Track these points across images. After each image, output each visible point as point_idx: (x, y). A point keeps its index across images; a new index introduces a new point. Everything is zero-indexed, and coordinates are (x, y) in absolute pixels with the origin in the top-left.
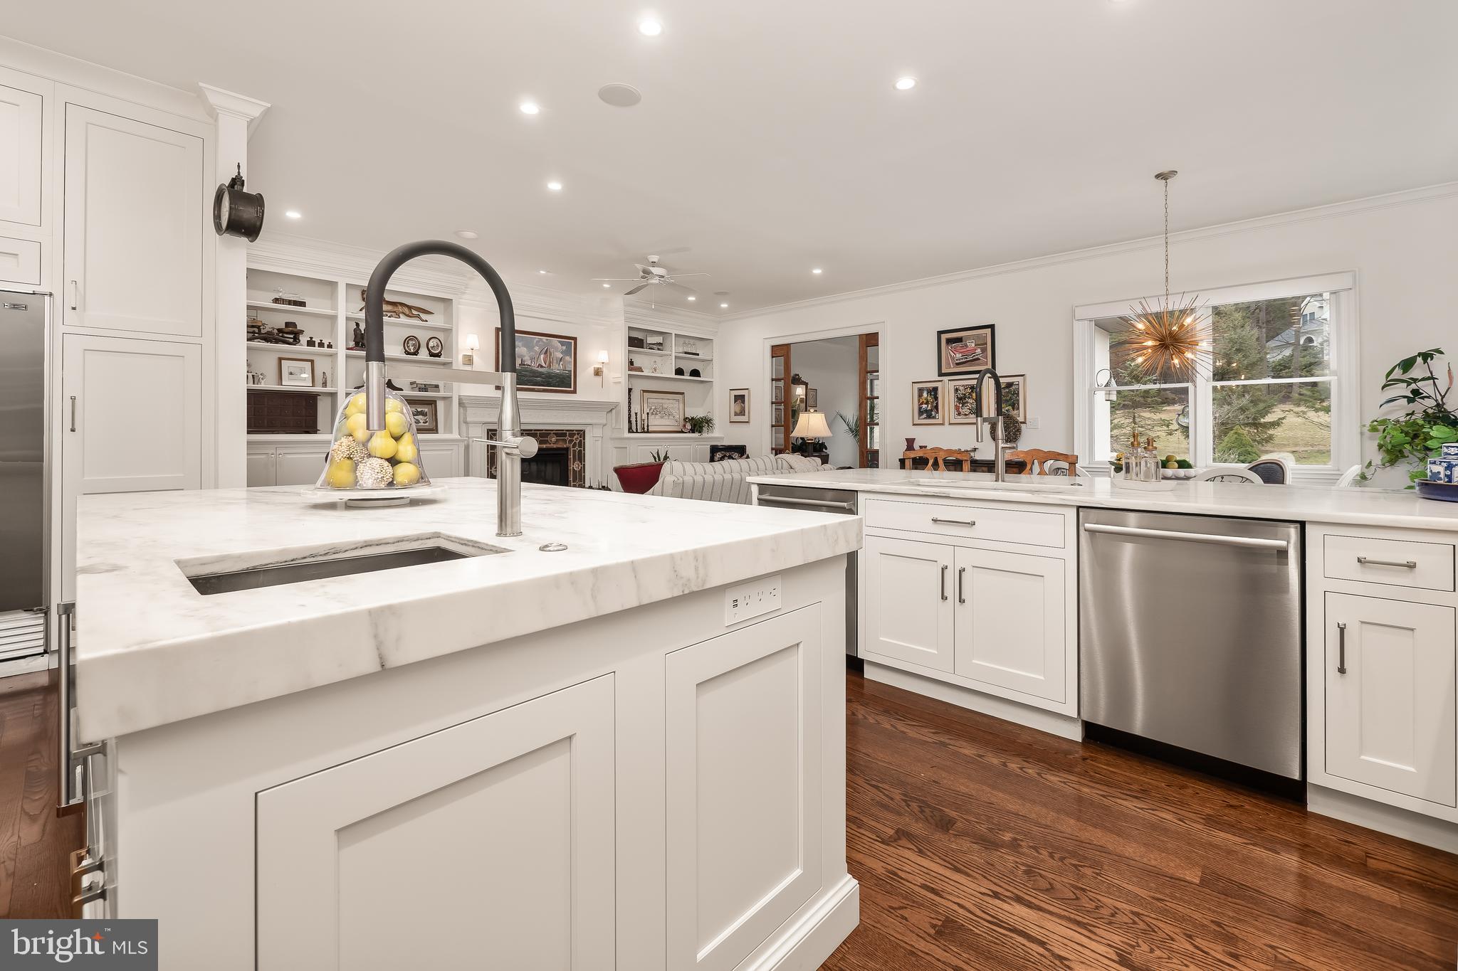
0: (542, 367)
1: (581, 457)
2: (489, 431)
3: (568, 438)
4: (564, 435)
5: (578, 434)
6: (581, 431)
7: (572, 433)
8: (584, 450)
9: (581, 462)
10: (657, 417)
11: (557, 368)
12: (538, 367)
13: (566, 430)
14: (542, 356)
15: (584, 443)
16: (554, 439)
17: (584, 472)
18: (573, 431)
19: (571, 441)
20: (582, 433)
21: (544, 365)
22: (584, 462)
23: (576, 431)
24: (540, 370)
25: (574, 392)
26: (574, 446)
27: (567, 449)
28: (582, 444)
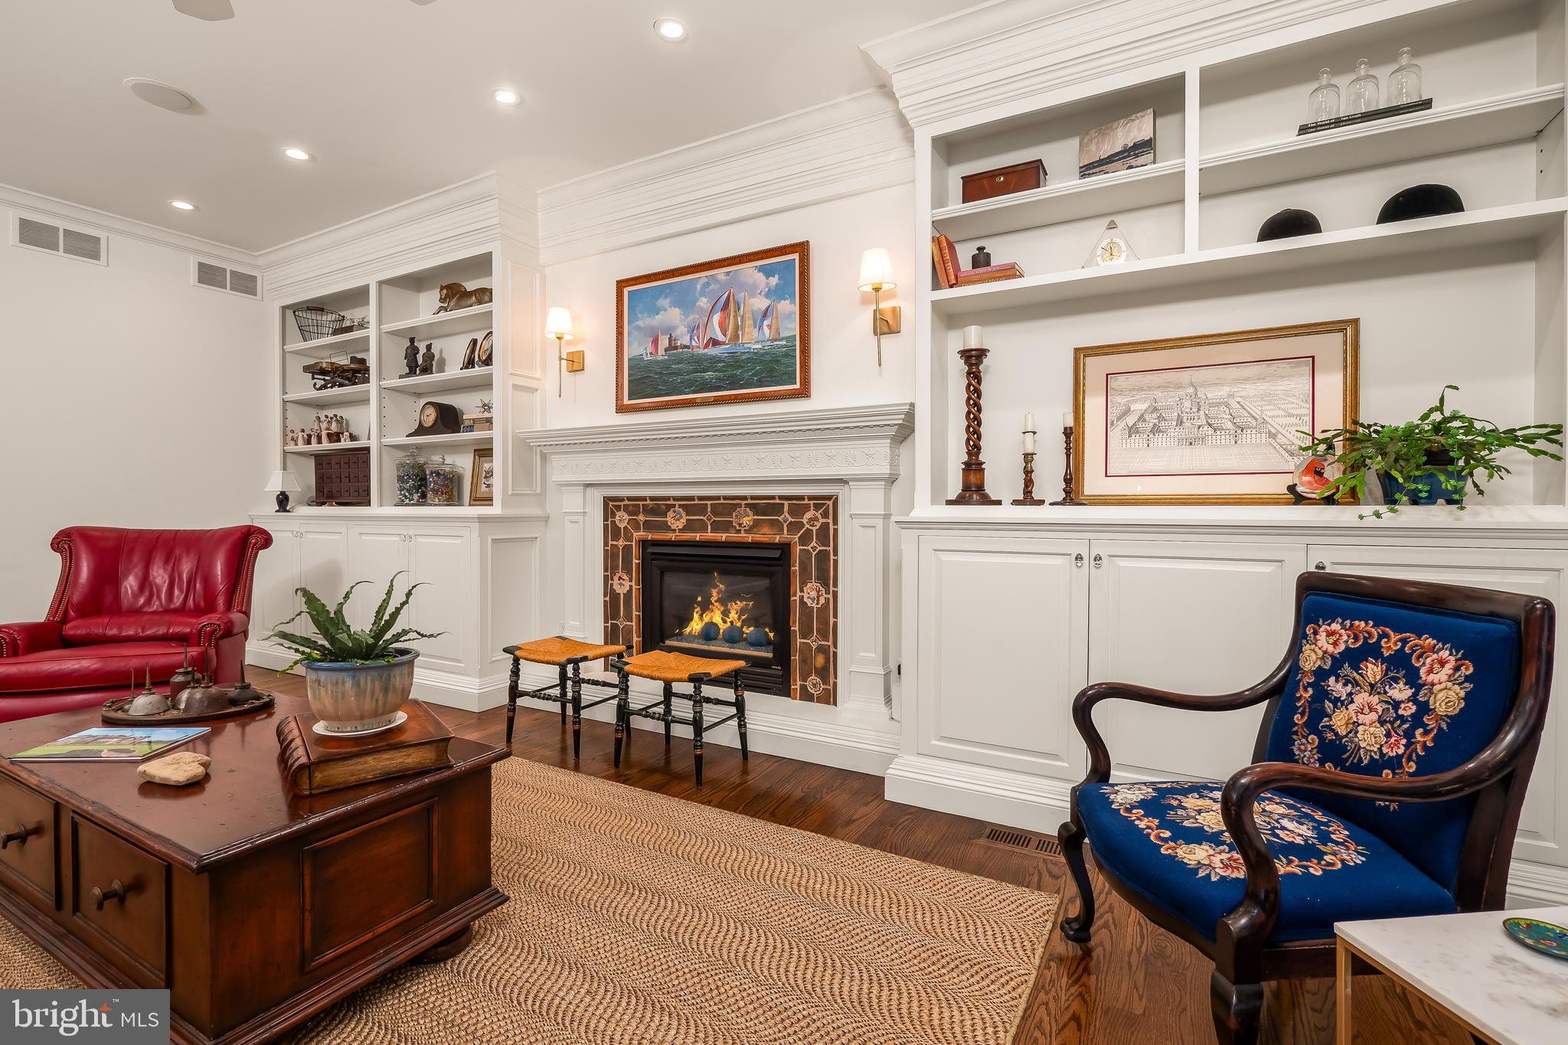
0: (716, 343)
1: (825, 572)
2: (607, 500)
3: (786, 517)
4: (777, 509)
5: (817, 507)
6: (829, 498)
7: (798, 504)
8: (836, 553)
9: (826, 585)
10: (1159, 440)
11: (754, 340)
12: (706, 346)
13: (781, 498)
14: (716, 318)
15: (836, 531)
16: (747, 521)
17: (835, 616)
18: (802, 498)
19: (794, 527)
20: (827, 505)
21: (720, 337)
22: (835, 585)
23: (811, 498)
24: (712, 351)
25: (804, 392)
26: (805, 539)
27: (785, 548)
28: (827, 535)
